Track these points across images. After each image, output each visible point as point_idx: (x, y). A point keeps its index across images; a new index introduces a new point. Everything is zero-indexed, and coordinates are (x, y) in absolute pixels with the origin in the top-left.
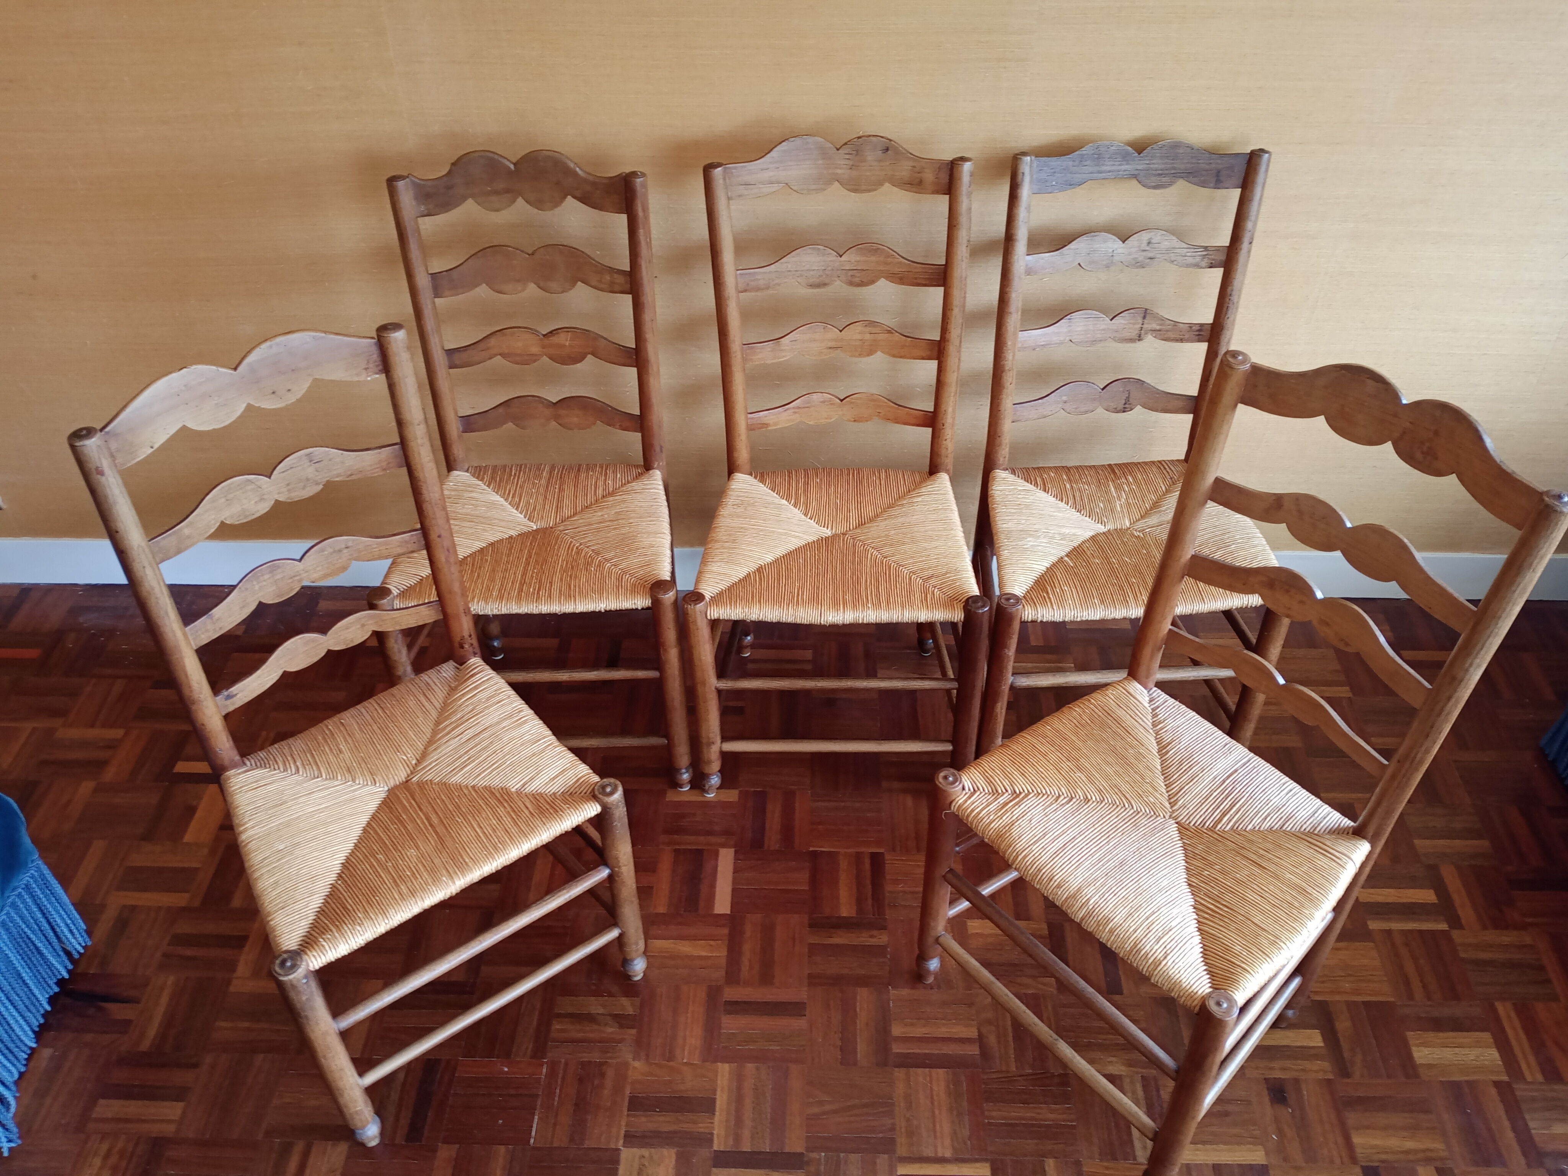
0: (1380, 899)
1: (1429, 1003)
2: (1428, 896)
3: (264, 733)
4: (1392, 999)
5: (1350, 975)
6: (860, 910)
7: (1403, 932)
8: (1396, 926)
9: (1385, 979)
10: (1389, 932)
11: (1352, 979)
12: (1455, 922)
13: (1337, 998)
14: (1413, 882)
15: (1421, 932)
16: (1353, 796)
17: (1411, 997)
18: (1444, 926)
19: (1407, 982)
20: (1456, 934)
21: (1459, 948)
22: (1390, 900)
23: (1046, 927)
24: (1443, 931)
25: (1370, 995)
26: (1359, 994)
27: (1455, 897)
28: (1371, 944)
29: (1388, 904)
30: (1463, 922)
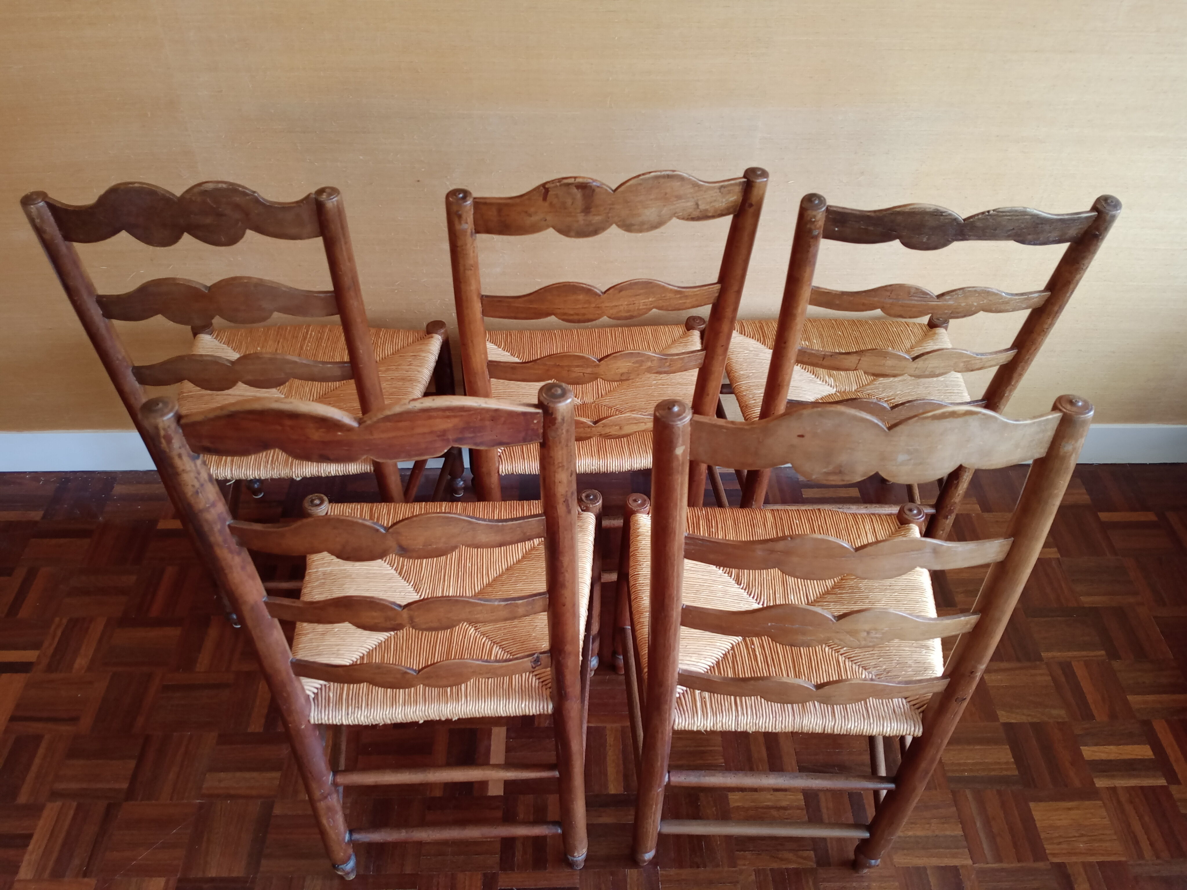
0: (1104, 756)
1: (1159, 861)
2: (1144, 752)
3: (57, 620)
4: (1123, 859)
5: (1082, 835)
6: (627, 787)
7: (1126, 789)
8: (1121, 783)
9: (1115, 837)
10: (1114, 789)
11: (1085, 839)
12: (1172, 777)
13: (1074, 859)
14: (1130, 738)
15: (1142, 788)
16: (1070, 654)
17: (1141, 856)
18: (1162, 782)
19: (1137, 843)
20: (1174, 789)
21: (1179, 804)
22: (1112, 757)
23: (802, 798)
24: (1162, 787)
25: (1103, 855)
26: (1093, 855)
27: (1169, 751)
28: (1099, 803)
29: (1110, 761)
30: (1179, 776)
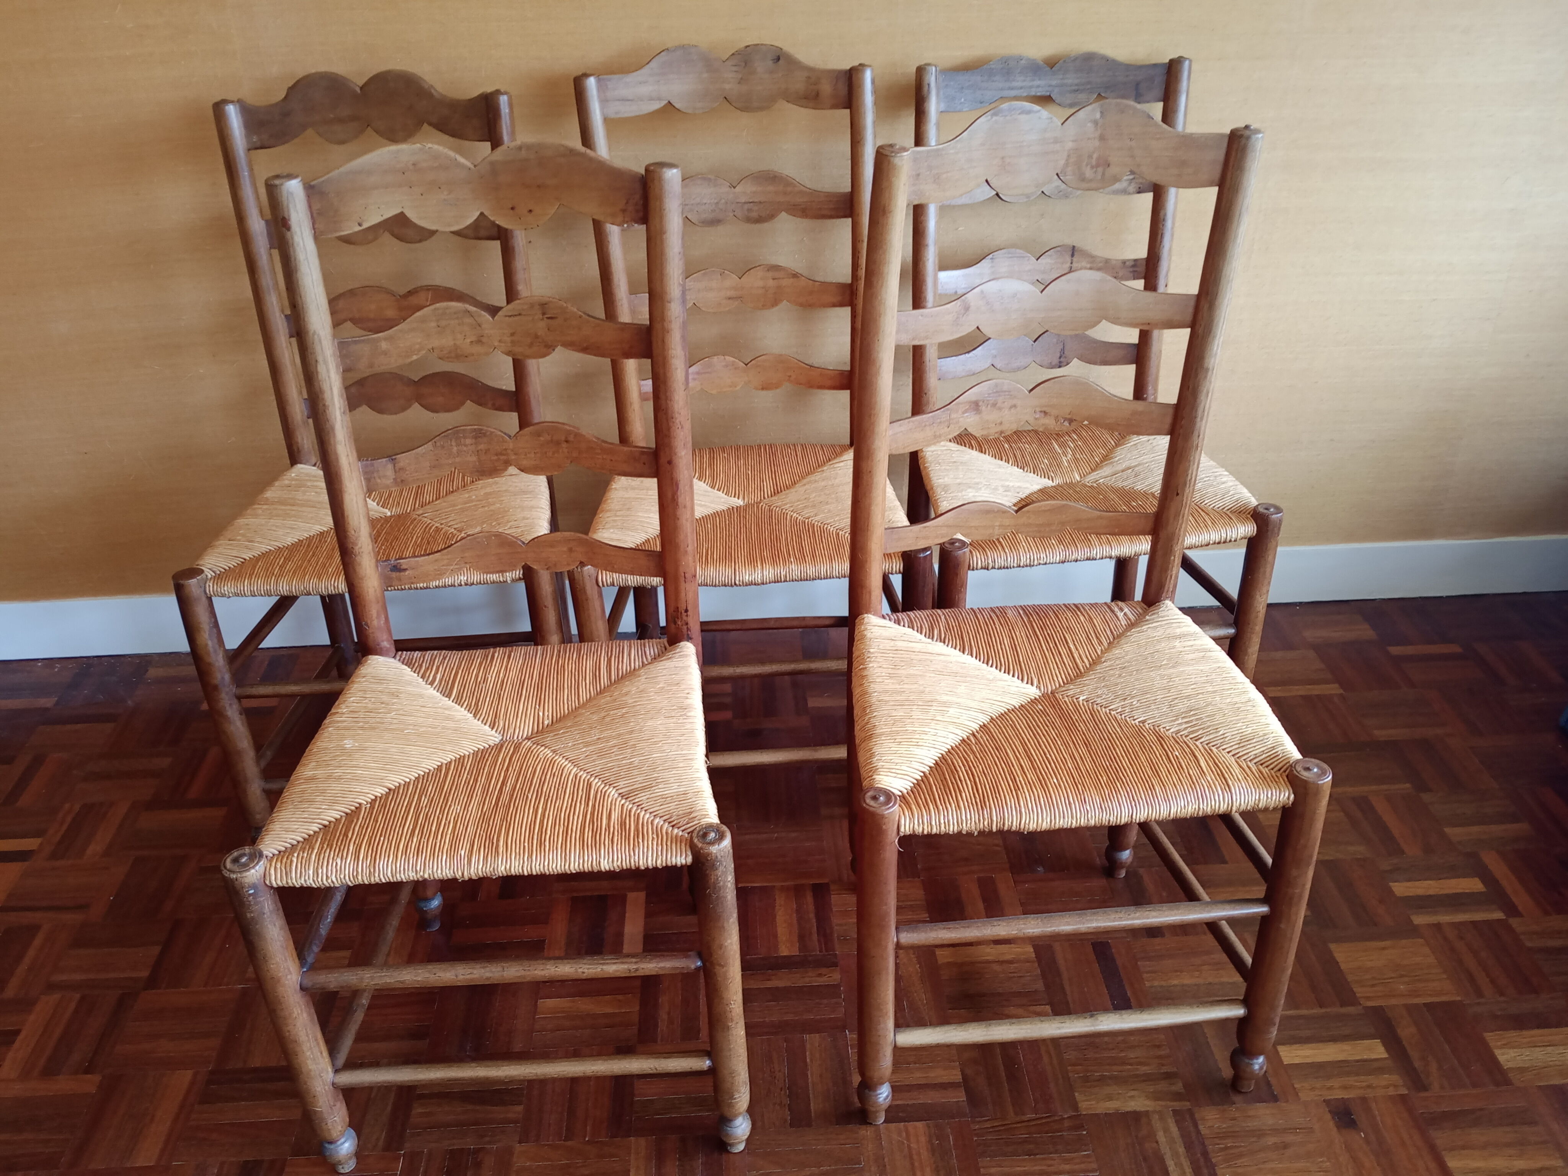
0: (1420, 892)
1: (1502, 999)
2: (1474, 885)
4: (1459, 998)
5: (1402, 976)
6: (803, 947)
7: (1453, 925)
8: (1445, 918)
9: (1445, 976)
10: (1438, 926)
11: (1406, 979)
12: (1512, 910)
13: (1393, 1001)
14: (1453, 872)
15: (1474, 923)
16: (1366, 788)
17: (1479, 993)
18: (1499, 915)
19: (1472, 979)
20: (1514, 922)
21: (1522, 937)
22: (1431, 892)
23: (1032, 950)
24: (1498, 920)
25: (1431, 995)
26: (1418, 996)
27: (1504, 883)
28: (1421, 941)
29: (1430, 896)
30: (1520, 908)
